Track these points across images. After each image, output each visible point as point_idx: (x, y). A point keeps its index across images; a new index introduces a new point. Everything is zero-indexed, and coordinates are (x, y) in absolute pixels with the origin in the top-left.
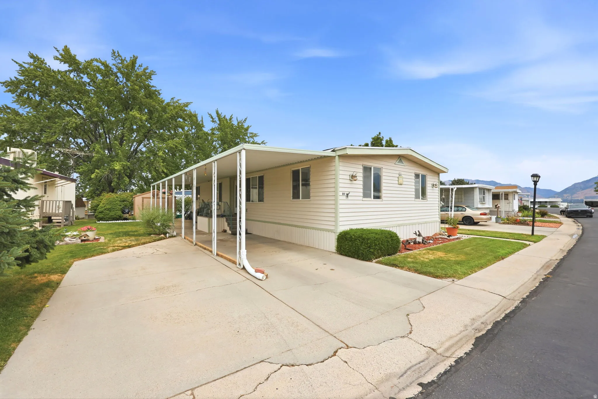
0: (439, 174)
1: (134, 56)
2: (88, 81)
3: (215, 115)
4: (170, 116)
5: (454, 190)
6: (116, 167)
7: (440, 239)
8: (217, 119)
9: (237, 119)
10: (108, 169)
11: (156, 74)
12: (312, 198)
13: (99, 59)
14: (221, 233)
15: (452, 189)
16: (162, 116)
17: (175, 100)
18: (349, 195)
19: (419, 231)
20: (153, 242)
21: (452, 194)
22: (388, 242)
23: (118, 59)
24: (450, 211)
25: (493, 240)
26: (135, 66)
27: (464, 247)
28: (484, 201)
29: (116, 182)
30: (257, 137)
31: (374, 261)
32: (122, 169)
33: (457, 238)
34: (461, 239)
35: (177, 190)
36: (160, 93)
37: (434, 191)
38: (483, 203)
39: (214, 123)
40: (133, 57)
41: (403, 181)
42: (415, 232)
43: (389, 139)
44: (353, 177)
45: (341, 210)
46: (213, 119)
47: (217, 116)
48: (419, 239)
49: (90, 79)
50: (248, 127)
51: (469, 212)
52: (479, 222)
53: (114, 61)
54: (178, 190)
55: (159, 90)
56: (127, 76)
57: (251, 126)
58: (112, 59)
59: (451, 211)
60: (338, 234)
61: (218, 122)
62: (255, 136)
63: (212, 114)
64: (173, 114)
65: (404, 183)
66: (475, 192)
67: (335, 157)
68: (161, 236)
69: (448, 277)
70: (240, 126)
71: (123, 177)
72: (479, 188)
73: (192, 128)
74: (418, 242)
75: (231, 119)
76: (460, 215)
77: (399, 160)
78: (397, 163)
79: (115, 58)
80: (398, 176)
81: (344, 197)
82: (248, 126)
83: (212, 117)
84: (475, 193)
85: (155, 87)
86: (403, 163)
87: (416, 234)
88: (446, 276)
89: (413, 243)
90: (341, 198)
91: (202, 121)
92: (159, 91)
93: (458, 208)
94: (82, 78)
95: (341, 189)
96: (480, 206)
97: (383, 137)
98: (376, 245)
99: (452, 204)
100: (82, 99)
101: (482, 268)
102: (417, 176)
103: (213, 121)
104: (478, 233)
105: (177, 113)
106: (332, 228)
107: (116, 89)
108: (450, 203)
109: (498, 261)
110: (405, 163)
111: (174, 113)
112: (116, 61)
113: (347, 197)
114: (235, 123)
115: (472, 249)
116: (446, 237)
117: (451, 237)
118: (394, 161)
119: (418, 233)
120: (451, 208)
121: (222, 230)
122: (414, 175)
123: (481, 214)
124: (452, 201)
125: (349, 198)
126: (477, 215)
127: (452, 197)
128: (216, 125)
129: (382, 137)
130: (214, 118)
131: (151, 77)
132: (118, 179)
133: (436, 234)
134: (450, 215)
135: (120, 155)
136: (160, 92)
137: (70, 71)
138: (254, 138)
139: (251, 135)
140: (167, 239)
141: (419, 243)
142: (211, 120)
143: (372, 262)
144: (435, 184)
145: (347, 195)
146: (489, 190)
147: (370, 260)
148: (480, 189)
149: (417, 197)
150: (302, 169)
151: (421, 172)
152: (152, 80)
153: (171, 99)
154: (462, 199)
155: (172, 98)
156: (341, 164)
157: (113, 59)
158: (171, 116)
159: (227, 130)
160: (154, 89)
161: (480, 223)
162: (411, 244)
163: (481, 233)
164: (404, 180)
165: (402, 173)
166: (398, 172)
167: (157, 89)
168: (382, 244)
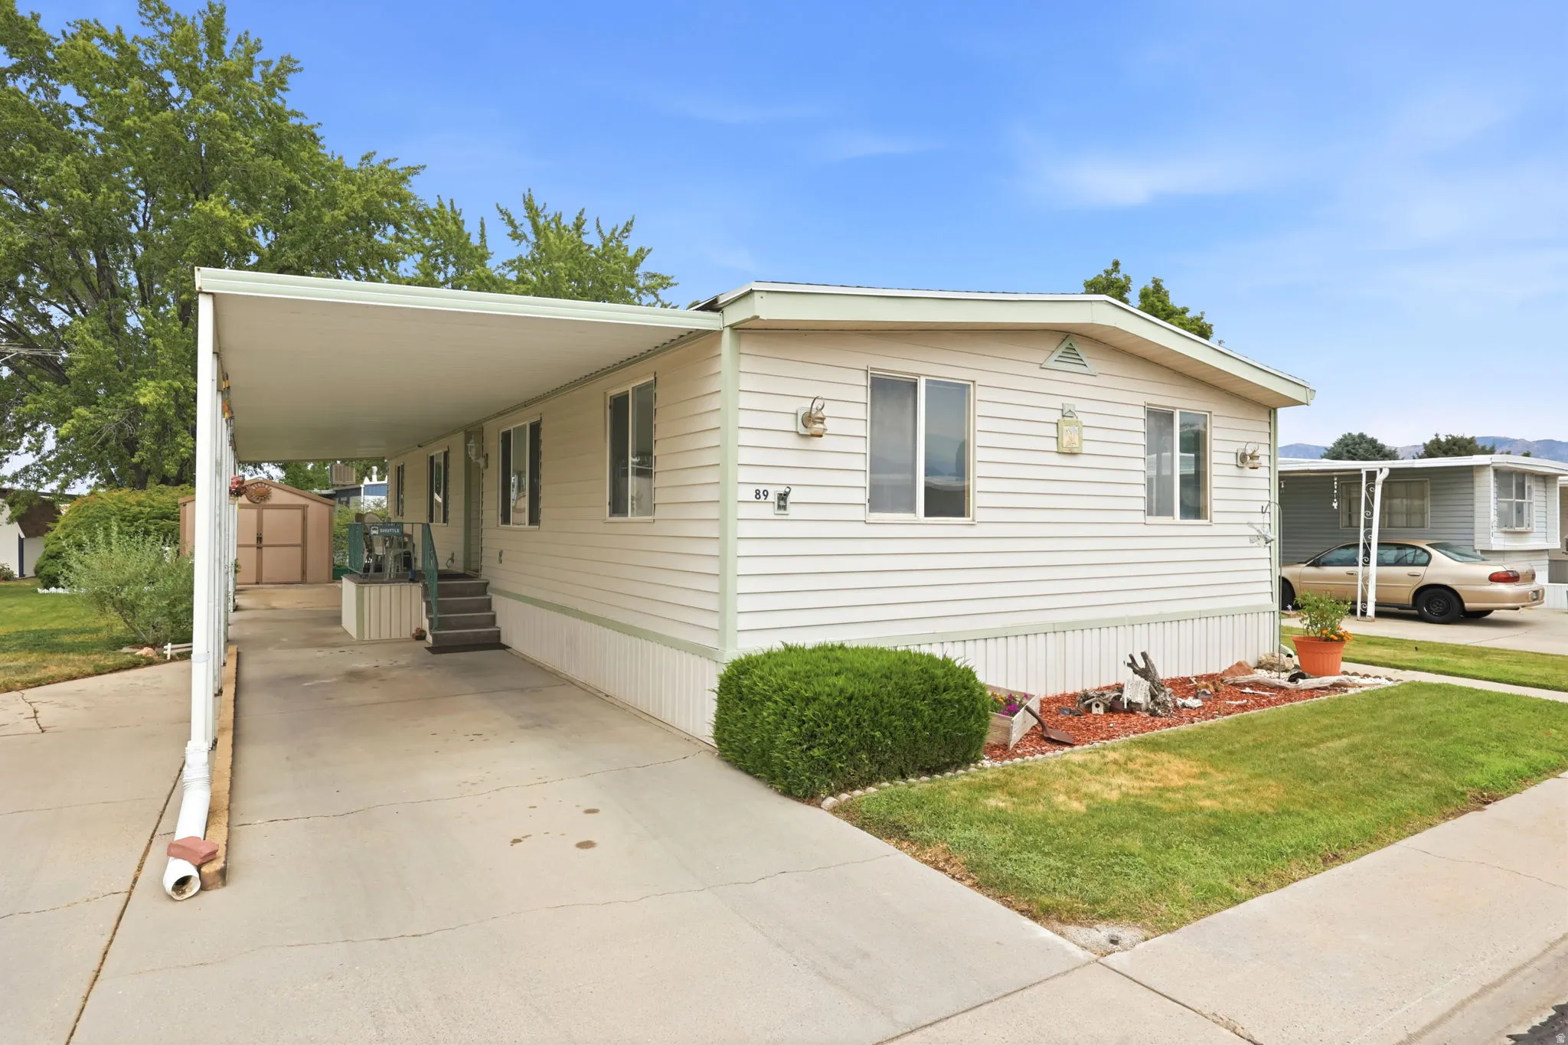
0: (1272, 411)
1: (211, 8)
2: (81, 102)
3: (520, 215)
4: (344, 218)
5: (1380, 478)
6: (145, 396)
7: (1248, 690)
8: (527, 229)
9: (598, 226)
10: (120, 405)
11: (301, 70)
12: (660, 512)
13: (96, 22)
14: (406, 640)
15: (1371, 476)
16: (318, 219)
17: (376, 161)
18: (790, 498)
19: (1144, 656)
20: (89, 675)
21: (1371, 495)
22: (916, 713)
23: (161, 20)
24: (1361, 562)
25: (1502, 699)
26: (223, 43)
27: (1327, 734)
28: (1520, 522)
29: (149, 449)
30: (669, 289)
31: (830, 801)
32: (169, 406)
33: (1335, 686)
34: (1351, 691)
35: (371, 479)
36: (318, 136)
37: (1249, 483)
38: (1518, 529)
39: (517, 241)
40: (207, 9)
41: (1081, 440)
42: (1132, 658)
43: (1151, 286)
44: (811, 423)
45: (743, 566)
46: (515, 227)
47: (529, 217)
48: (1137, 692)
49: (85, 96)
50: (641, 254)
51: (1443, 568)
52: (1489, 611)
53: (151, 28)
54: (374, 477)
55: (312, 127)
56: (192, 78)
57: (649, 251)
58: (143, 23)
59: (1367, 563)
60: (722, 670)
61: (532, 238)
62: (661, 285)
63: (510, 211)
64: (353, 210)
65: (1087, 448)
66: (1476, 484)
67: (721, 332)
68: (139, 652)
69: (1102, 917)
70: (611, 250)
71: (176, 434)
72: (1497, 471)
73: (446, 263)
74: (1130, 702)
75: (578, 227)
76: (1405, 579)
77: (1063, 348)
78: (1051, 364)
79: (152, 19)
80: (1060, 417)
81: (768, 510)
82: (641, 250)
83: (511, 223)
84: (1477, 489)
85: (302, 115)
86: (1086, 361)
87: (1132, 664)
88: (1094, 912)
89: (1101, 711)
90: (744, 511)
91: (482, 236)
92: (315, 130)
93: (1397, 550)
94: (56, 93)
95: (744, 475)
96: (1498, 542)
97: (1127, 278)
98: (840, 729)
99: (1368, 533)
100: (37, 161)
101: (1332, 859)
102: (1159, 418)
103: (516, 236)
104: (1451, 661)
105: (367, 204)
106: (709, 641)
107: (147, 125)
108: (1362, 531)
109: (1445, 817)
110: (1094, 363)
111: (358, 204)
112: (155, 28)
113: (784, 508)
114: (592, 239)
115: (1353, 748)
116: (1283, 679)
117: (1301, 681)
118: (1040, 356)
119: (1141, 664)
120: (1367, 554)
121: (414, 632)
122: (1141, 413)
123: (1494, 578)
124: (1369, 524)
125: (792, 511)
126: (1477, 581)
127: (1369, 507)
128: (525, 250)
129: (1123, 279)
130: (517, 223)
131: (282, 82)
132: (159, 437)
133: (1239, 664)
134: (1360, 578)
135: (162, 355)
136: (318, 132)
137: (18, 71)
138: (660, 291)
139: (648, 283)
140: (165, 662)
141: (1133, 708)
142: (510, 230)
143: (819, 806)
144: (1249, 452)
145: (783, 497)
146: (1546, 479)
147: (810, 797)
148: (1501, 474)
149: (1158, 506)
150: (635, 389)
151: (1181, 402)
152: (288, 90)
153: (363, 159)
154: (1423, 513)
155: (365, 154)
156: (746, 364)
157: (147, 21)
158: (347, 215)
159: (557, 265)
160: (294, 121)
161: (1493, 615)
162: (1095, 710)
163: (1465, 662)
164: (1087, 434)
165: (1079, 406)
166: (1057, 403)
167: (306, 123)
168: (876, 724)
